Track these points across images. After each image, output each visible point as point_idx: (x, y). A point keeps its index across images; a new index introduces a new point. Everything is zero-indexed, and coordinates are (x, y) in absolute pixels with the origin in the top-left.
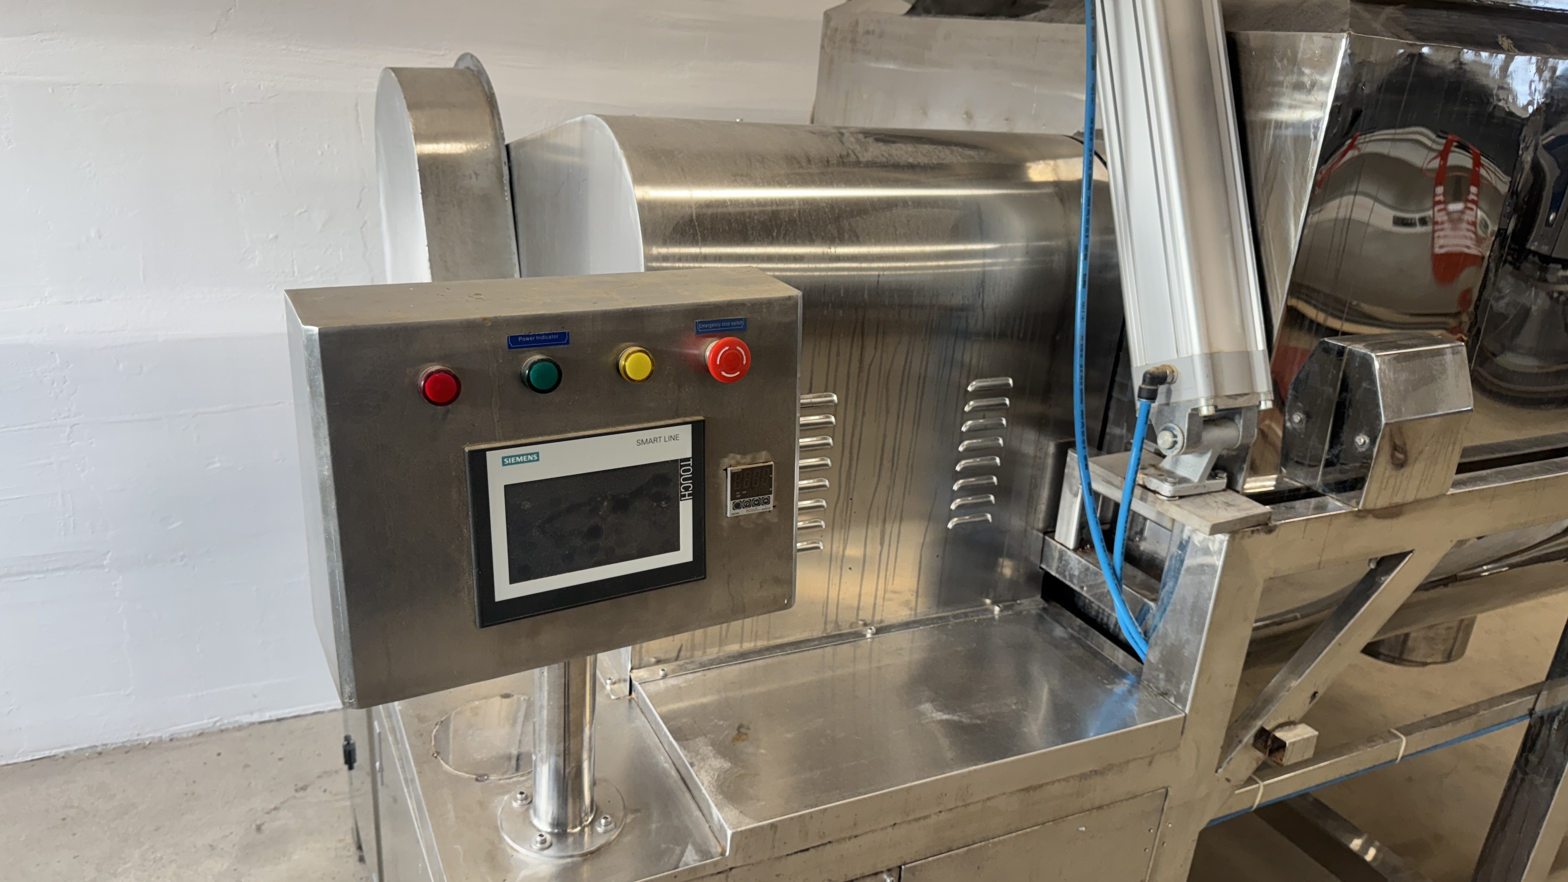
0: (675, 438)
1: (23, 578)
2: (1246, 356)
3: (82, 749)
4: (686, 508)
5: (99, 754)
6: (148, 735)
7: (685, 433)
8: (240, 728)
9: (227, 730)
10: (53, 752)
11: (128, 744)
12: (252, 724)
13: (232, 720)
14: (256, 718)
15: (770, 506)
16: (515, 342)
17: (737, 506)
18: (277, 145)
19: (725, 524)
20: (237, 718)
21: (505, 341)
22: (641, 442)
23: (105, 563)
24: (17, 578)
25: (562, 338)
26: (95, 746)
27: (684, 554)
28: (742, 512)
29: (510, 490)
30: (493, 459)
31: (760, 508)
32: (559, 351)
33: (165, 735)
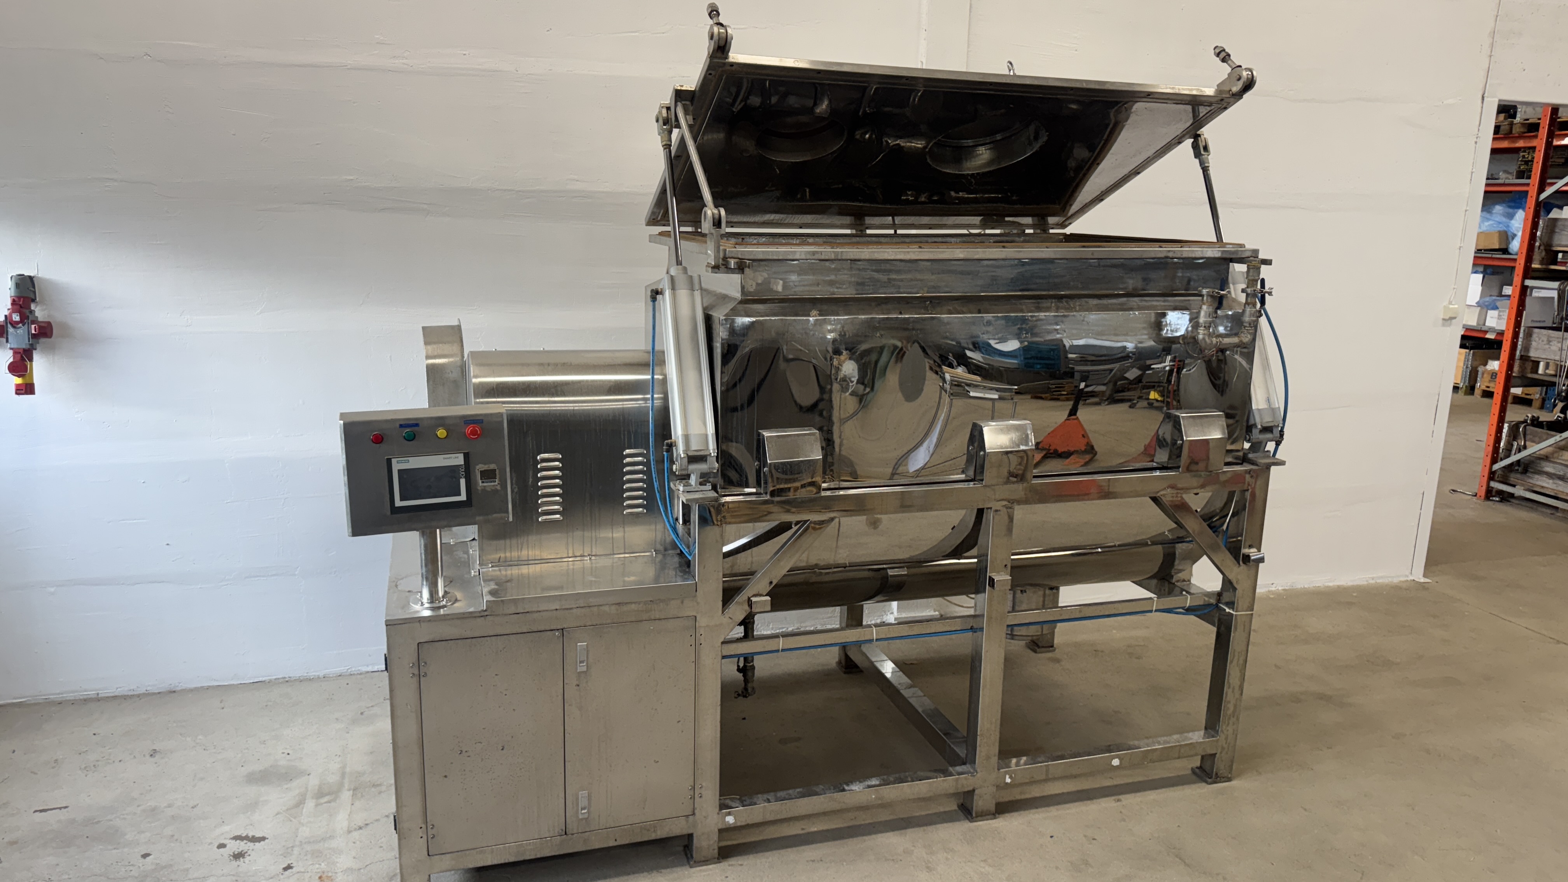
0: (458, 457)
1: (256, 579)
2: (706, 436)
3: (279, 679)
4: (463, 482)
5: (287, 681)
6: (312, 674)
7: (461, 456)
8: (361, 674)
9: (354, 674)
10: (263, 679)
11: (301, 678)
12: (368, 672)
13: (357, 669)
14: (370, 669)
15: (496, 483)
16: (401, 426)
17: (483, 482)
18: (391, 357)
19: (479, 488)
20: (360, 668)
21: (398, 426)
22: (444, 458)
23: (296, 573)
24: (253, 579)
25: (417, 425)
26: (285, 678)
27: (463, 497)
28: (485, 484)
29: (399, 471)
30: (394, 461)
31: (493, 484)
32: (416, 428)
33: (321, 674)
